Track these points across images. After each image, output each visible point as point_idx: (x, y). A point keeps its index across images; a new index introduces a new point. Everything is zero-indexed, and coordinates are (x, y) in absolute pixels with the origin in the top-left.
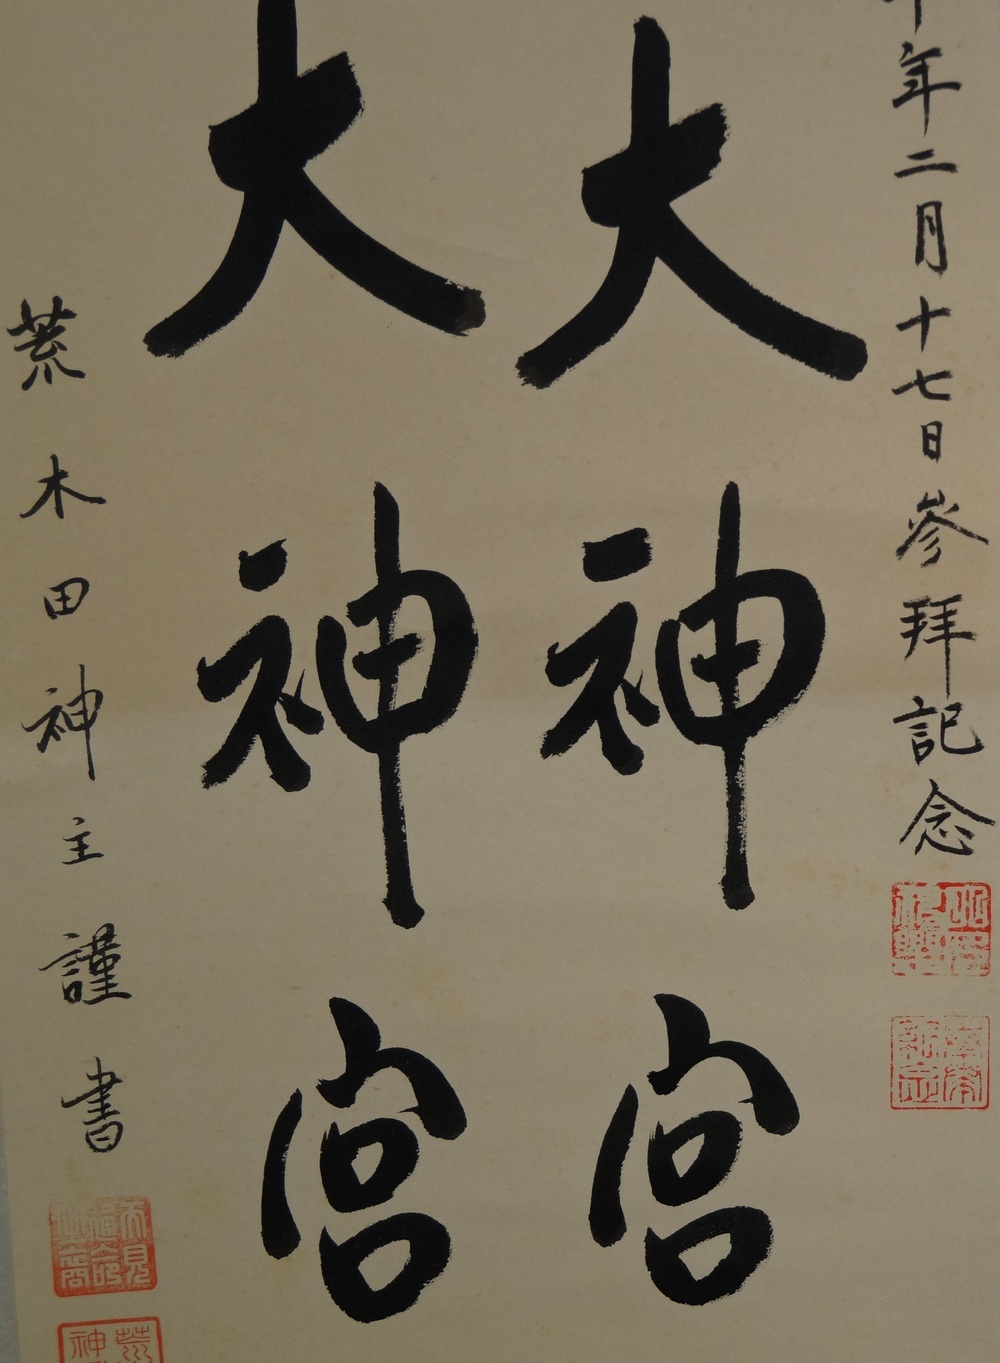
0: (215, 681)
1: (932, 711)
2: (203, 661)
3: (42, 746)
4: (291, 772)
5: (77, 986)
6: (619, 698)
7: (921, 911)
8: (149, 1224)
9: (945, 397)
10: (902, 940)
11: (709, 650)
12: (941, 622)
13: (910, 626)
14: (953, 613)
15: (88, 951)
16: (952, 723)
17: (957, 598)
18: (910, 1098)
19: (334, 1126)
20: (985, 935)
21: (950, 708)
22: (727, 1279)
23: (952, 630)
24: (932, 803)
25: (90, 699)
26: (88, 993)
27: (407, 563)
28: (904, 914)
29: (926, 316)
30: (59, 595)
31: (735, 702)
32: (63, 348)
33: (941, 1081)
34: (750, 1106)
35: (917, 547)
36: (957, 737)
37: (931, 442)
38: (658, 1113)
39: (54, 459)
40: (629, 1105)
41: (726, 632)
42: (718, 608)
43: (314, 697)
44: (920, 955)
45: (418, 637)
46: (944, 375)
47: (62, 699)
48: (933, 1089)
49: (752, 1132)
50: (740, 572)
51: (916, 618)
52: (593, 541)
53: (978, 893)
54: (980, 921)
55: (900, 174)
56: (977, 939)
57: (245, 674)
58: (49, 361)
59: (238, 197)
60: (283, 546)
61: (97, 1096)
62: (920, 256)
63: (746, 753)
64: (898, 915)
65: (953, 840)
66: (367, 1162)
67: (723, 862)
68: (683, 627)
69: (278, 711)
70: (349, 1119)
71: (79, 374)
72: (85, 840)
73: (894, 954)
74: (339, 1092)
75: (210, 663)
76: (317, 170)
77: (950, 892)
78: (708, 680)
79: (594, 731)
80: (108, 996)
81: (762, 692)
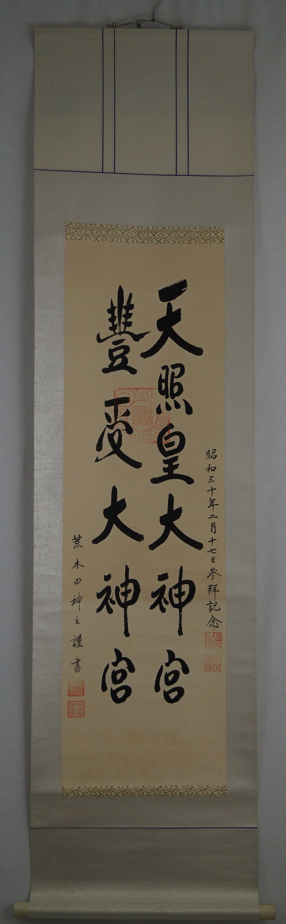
0: (99, 596)
1: (212, 603)
2: (97, 592)
3: (72, 605)
4: (110, 611)
5: (75, 644)
6: (163, 600)
7: (210, 637)
8: (84, 685)
9: (215, 553)
10: (207, 642)
11: (177, 593)
12: (214, 589)
13: (209, 589)
14: (216, 587)
15: (77, 639)
16: (216, 605)
17: (217, 585)
18: (208, 669)
19: (114, 670)
20: (220, 641)
21: (215, 603)
22: (177, 699)
23: (216, 590)
24: (212, 619)
25: (80, 598)
26: (76, 646)
27: (130, 578)
28: (208, 637)
29: (212, 540)
30: (76, 581)
31: (181, 601)
32: (80, 542)
33: (213, 666)
34: (181, 669)
35: (210, 577)
36: (216, 608)
37: (213, 560)
38: (167, 670)
39: (77, 559)
40: (162, 668)
41: (180, 590)
42: (179, 586)
43: (114, 599)
44: (210, 644)
45: (131, 590)
46: (215, 549)
47: (76, 597)
48: (211, 667)
49: (182, 674)
50: (182, 580)
51: (210, 588)
52: (160, 575)
53: (219, 634)
54: (220, 639)
55: (209, 518)
56: (219, 642)
57: (104, 595)
58: (78, 544)
59: (107, 520)
60: (111, 574)
61: (77, 663)
62: (212, 531)
63: (183, 610)
64: (206, 638)
65: (215, 625)
66: (119, 676)
67: (178, 628)
68: (173, 589)
69: (109, 601)
70: (116, 669)
71: (82, 546)
72: (78, 620)
73: (206, 644)
74: (115, 664)
75: (98, 593)
76: (119, 516)
77: (215, 634)
78: (177, 597)
79: (158, 605)
80: (80, 646)
81: (185, 600)
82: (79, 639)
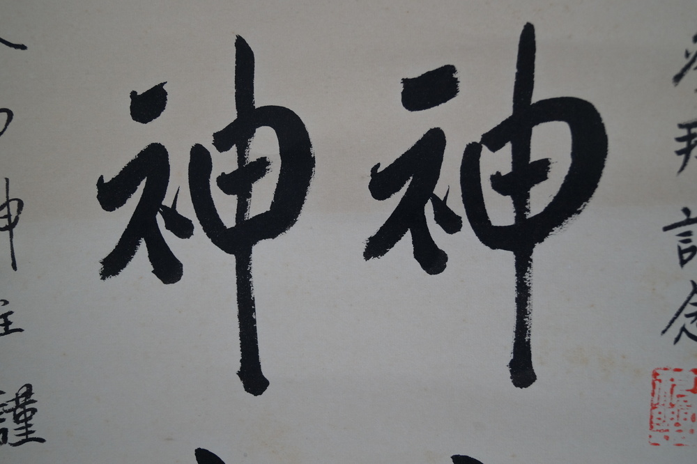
0: (110, 195)
4: (168, 269)
6: (429, 209)
7: (677, 391)
10: (659, 416)
15: (12, 405)
24: (693, 300)
25: (14, 205)
26: (12, 438)
27: (260, 100)
28: (662, 395)
31: (526, 213)
41: (521, 152)
43: (186, 209)
44: (673, 429)
45: (268, 160)
50: (534, 100)
52: (410, 77)
57: (134, 190)
60: (165, 87)
63: (533, 257)
64: (656, 396)
67: (511, 348)
68: (485, 149)
69: (160, 219)
72: (10, 318)
73: (652, 427)
75: (106, 180)
78: (504, 194)
79: (408, 237)
80: (28, 440)
81: (551, 205)
82: (23, 406)
